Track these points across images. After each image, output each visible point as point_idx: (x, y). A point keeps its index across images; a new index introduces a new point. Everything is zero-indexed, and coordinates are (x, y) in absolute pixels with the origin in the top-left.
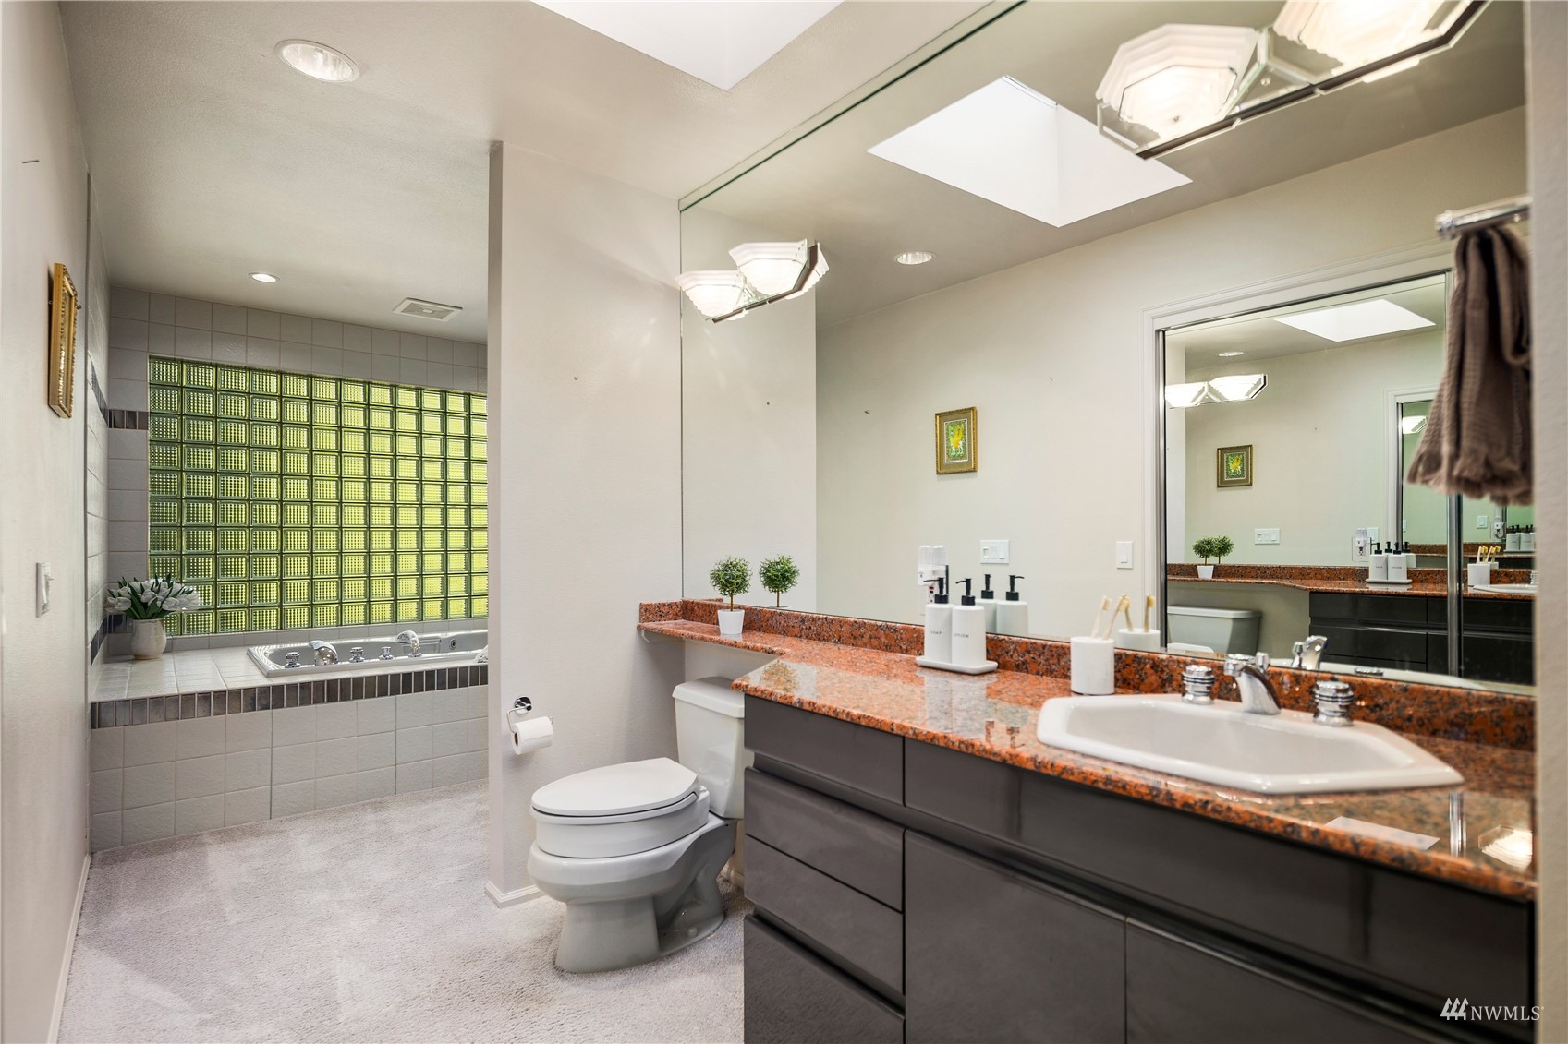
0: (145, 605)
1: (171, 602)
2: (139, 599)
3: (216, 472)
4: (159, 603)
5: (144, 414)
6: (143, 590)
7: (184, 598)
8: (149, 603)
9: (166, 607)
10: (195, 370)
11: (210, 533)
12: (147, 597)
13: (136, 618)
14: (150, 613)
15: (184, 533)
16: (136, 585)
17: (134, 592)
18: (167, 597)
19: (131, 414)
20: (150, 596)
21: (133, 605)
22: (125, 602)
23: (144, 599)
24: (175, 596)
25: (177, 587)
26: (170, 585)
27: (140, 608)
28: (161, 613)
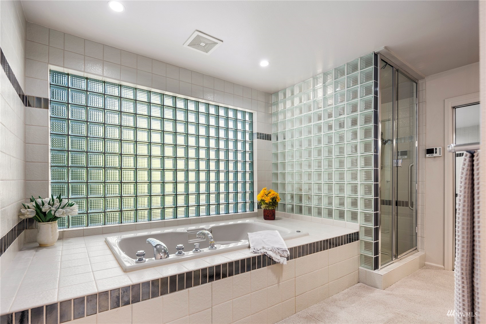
0: (44, 213)
1: (60, 212)
2: (41, 210)
3: (87, 137)
4: (53, 212)
5: (46, 100)
6: (43, 204)
7: (68, 209)
8: (47, 213)
9: (57, 215)
10: (75, 80)
11: (84, 171)
12: (45, 208)
13: (40, 222)
14: (48, 219)
15: (70, 171)
16: (39, 201)
17: (37, 206)
18: (58, 208)
19: (39, 99)
20: (48, 208)
21: (37, 213)
22: (32, 212)
23: (43, 210)
24: (63, 208)
25: (65, 201)
26: (61, 201)
27: (42, 215)
28: (55, 218)
